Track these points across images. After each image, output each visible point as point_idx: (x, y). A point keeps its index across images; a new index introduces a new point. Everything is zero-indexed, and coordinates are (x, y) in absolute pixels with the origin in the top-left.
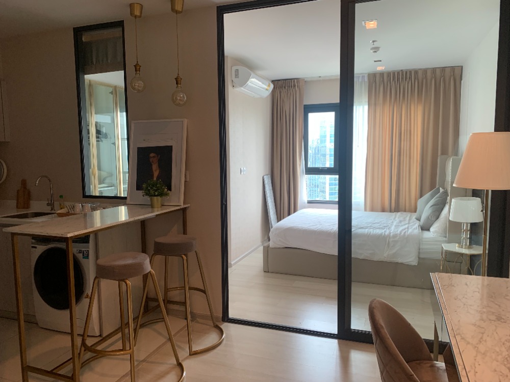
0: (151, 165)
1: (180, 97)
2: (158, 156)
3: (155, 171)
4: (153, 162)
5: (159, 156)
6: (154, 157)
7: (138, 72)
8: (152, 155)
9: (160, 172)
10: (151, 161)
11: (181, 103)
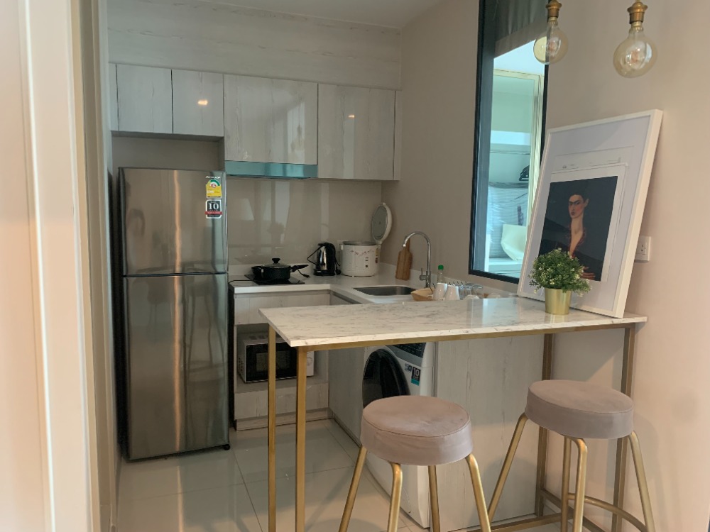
0: (570, 220)
1: (635, 53)
2: (584, 201)
3: (576, 233)
4: (573, 213)
5: (587, 201)
6: (577, 203)
7: (553, 19)
8: (574, 198)
9: (584, 235)
10: (570, 211)
11: (636, 67)
